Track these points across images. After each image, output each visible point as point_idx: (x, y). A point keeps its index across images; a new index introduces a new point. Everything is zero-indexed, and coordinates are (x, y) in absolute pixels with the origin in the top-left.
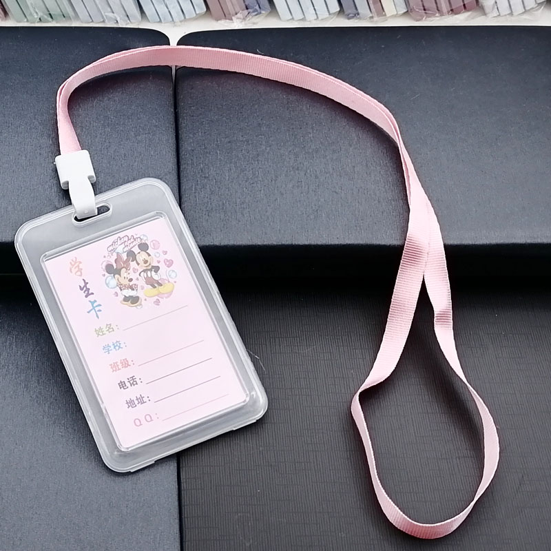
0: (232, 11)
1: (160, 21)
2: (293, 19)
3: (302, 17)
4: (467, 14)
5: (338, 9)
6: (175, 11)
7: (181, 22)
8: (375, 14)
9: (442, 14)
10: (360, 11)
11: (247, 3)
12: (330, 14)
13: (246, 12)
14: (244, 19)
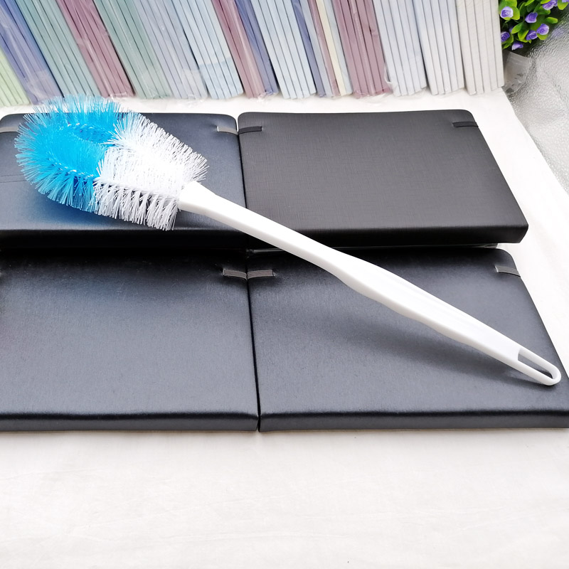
0: (257, 93)
1: (218, 99)
2: (290, 98)
3: (295, 97)
4: (384, 95)
5: (315, 92)
6: (226, 92)
7: (230, 98)
8: (334, 95)
9: (371, 95)
10: (327, 92)
11: (266, 88)
12: (311, 95)
13: (265, 93)
14: (264, 97)
